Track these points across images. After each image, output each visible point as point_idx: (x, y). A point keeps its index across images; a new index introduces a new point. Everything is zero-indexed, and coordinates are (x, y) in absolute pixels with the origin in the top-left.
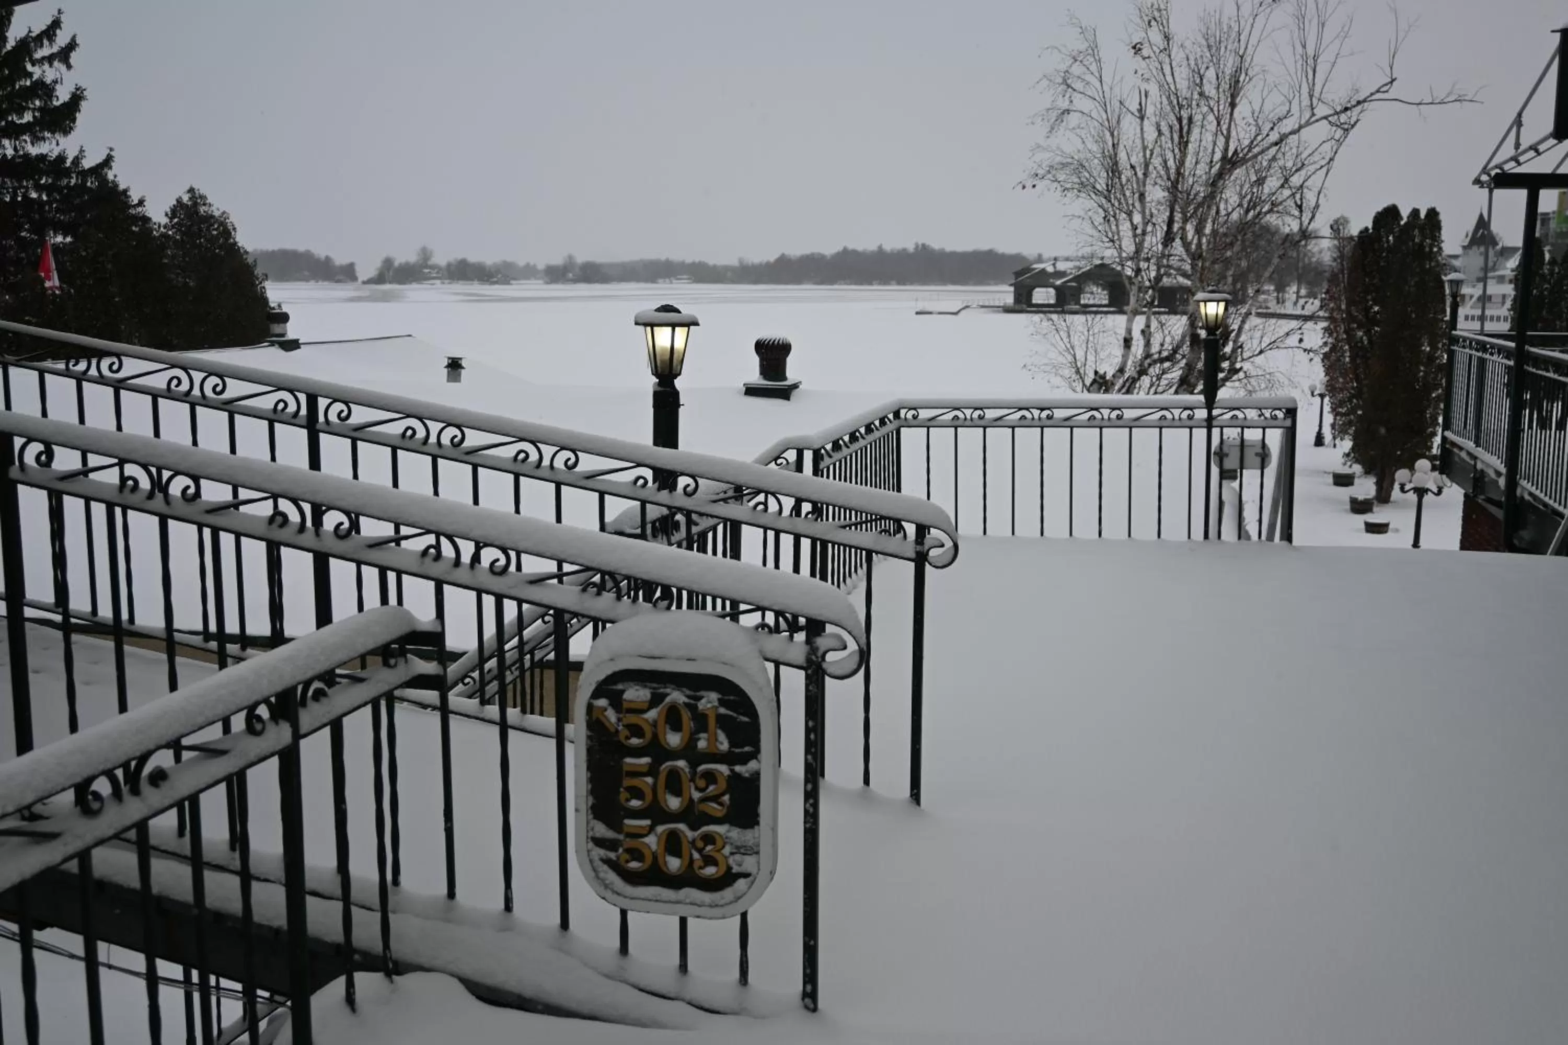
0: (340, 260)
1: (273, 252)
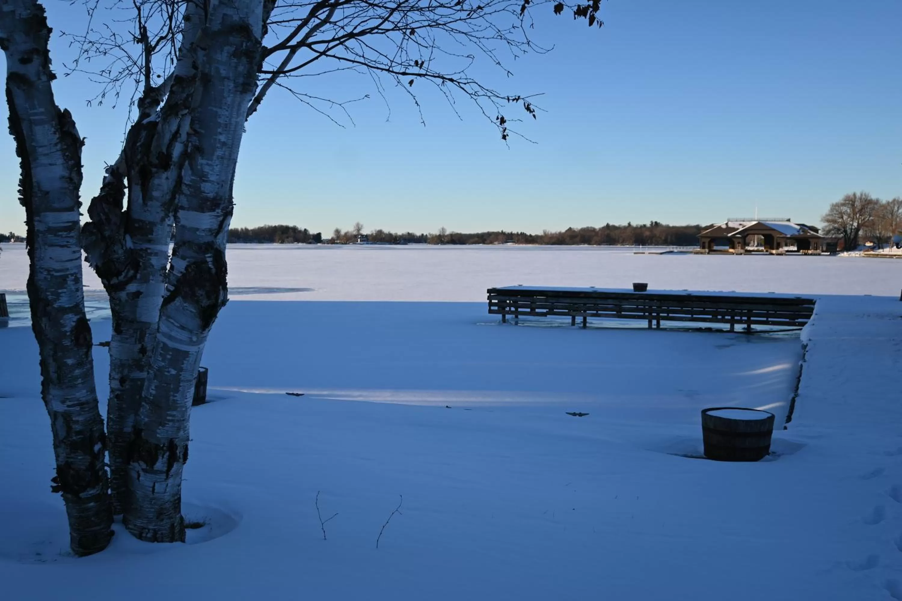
0: (313, 231)
1: (275, 227)
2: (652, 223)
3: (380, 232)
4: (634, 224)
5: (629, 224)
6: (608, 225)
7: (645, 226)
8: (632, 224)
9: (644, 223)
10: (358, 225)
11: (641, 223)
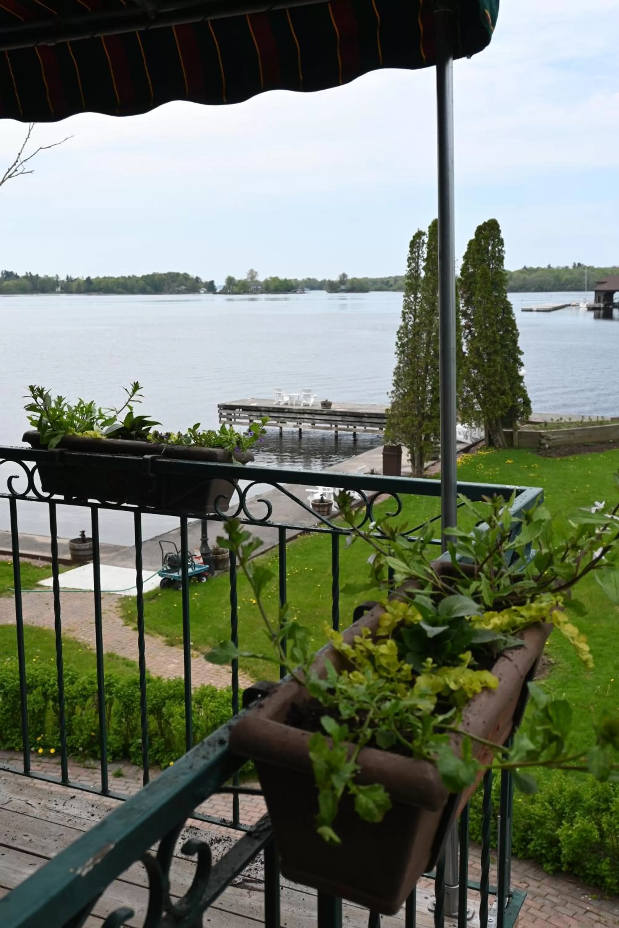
1: (165, 274)
2: (575, 264)
3: (276, 279)
4: (554, 266)
5: (549, 266)
6: (525, 268)
7: (567, 267)
8: (552, 266)
9: (566, 265)
10: (251, 271)
11: (562, 265)
